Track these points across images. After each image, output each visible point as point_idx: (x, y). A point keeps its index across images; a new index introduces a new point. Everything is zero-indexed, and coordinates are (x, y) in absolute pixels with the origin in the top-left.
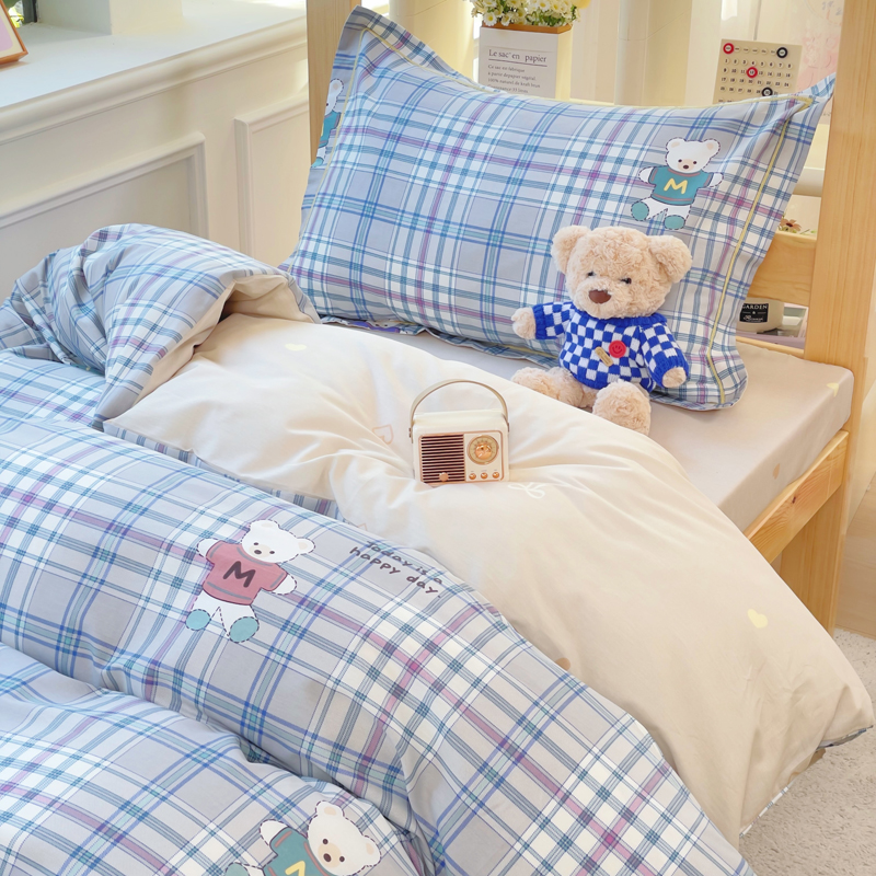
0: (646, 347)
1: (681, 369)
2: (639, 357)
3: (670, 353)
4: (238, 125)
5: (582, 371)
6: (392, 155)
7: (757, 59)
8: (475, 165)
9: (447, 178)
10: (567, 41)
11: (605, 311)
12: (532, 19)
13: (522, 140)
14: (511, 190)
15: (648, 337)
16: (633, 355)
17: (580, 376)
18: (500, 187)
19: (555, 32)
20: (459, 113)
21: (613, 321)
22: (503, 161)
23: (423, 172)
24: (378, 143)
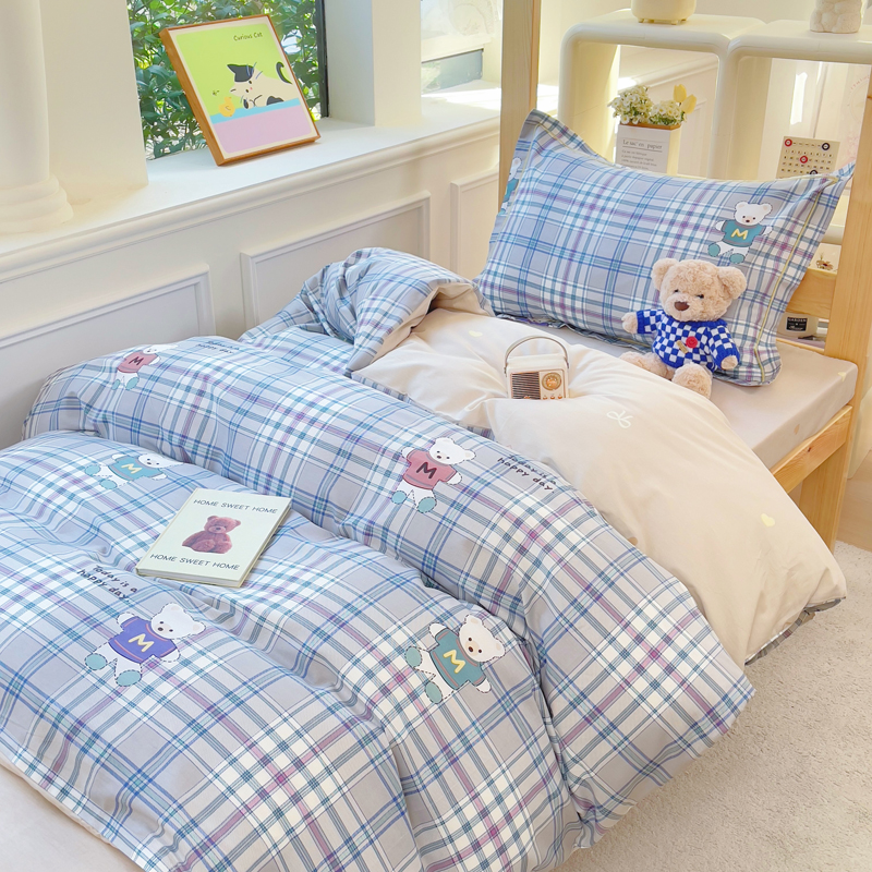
0: (711, 342)
1: (734, 357)
2: (706, 348)
3: (727, 346)
4: (453, 186)
5: (667, 356)
6: (550, 208)
7: (807, 151)
8: (605, 216)
9: (585, 224)
10: (677, 136)
11: (685, 316)
12: (654, 120)
13: (637, 200)
14: (628, 233)
15: (713, 335)
16: (702, 346)
17: (666, 360)
18: (620, 231)
19: (669, 129)
20: (597, 182)
21: (690, 323)
22: (623, 214)
23: (570, 220)
24: (542, 200)
